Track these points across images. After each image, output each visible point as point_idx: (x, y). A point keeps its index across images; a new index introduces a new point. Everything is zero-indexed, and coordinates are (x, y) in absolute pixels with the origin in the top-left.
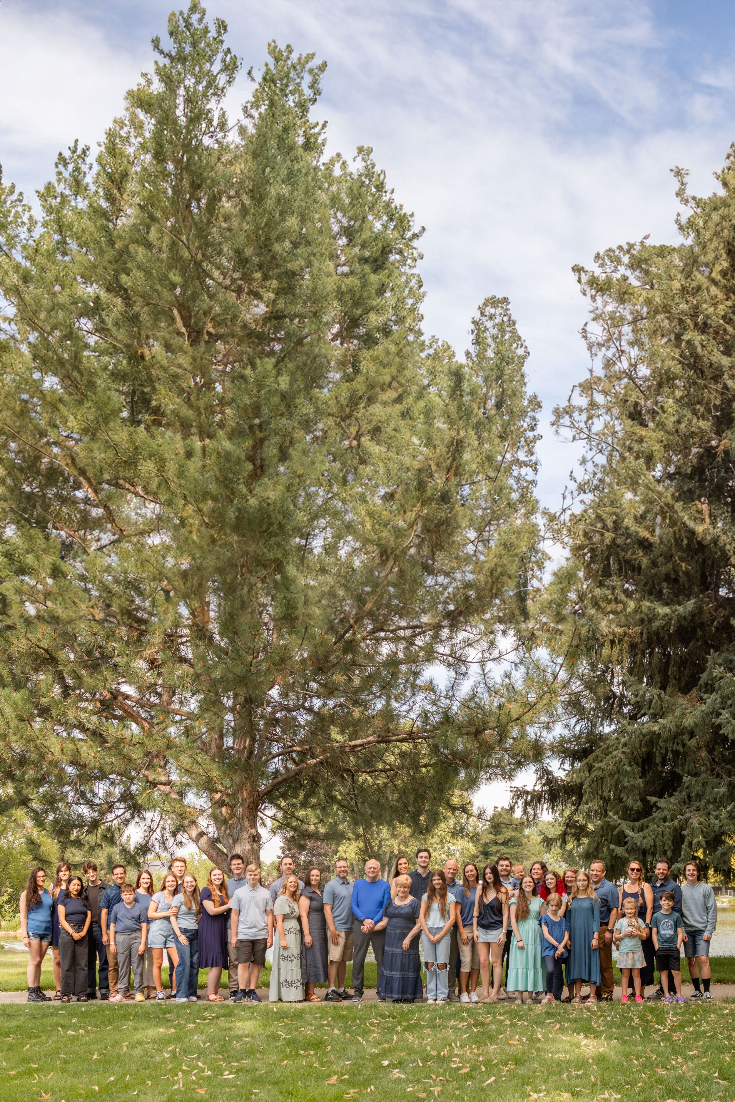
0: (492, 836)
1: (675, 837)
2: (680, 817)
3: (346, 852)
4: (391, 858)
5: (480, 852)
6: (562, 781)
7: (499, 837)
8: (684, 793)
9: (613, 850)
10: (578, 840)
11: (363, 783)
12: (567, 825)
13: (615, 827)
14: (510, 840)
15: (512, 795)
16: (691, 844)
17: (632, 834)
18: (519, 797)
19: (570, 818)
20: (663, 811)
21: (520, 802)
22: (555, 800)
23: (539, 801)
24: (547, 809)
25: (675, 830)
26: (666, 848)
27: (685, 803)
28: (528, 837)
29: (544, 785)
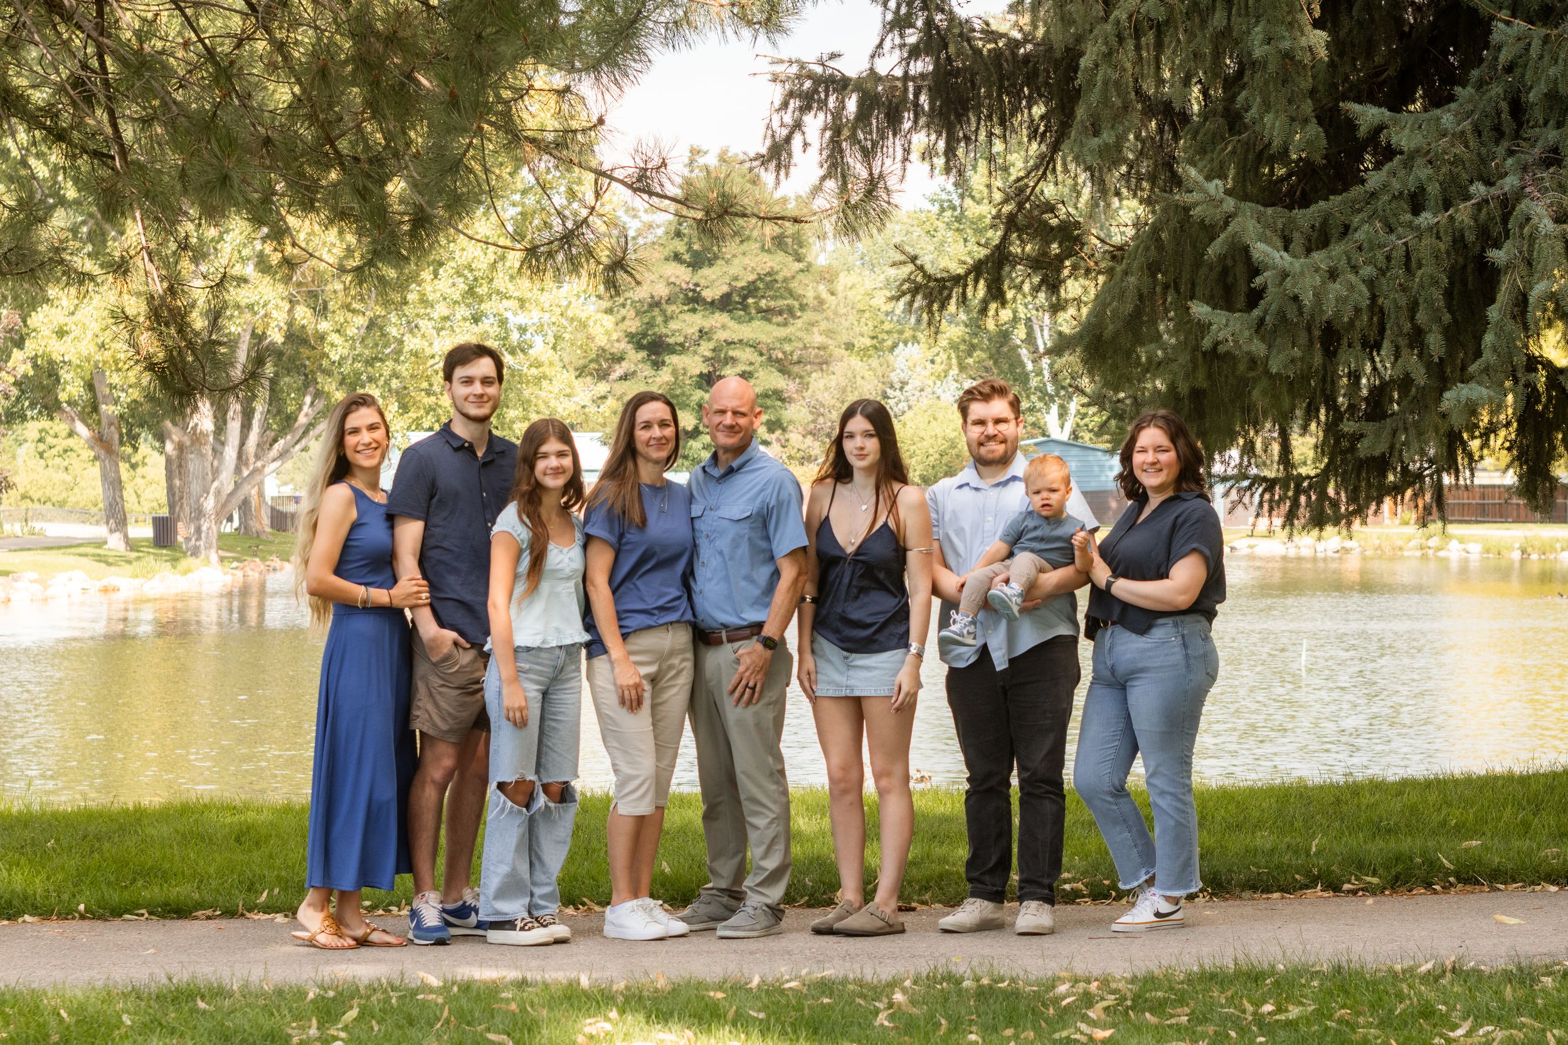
0: (681, 274)
1: (1456, 275)
2: (1478, 189)
3: (61, 333)
4: (259, 361)
5: (631, 337)
6: (991, 35)
7: (707, 273)
8: (1496, 90)
9: (1203, 327)
10: (1053, 285)
11: (141, 36)
12: (1011, 223)
13: (1210, 231)
14: (751, 290)
15: (777, 93)
16: (1522, 302)
17: (1279, 258)
18: (809, 102)
19: (1019, 193)
20: (1408, 164)
21: (815, 123)
22: (961, 117)
23: (893, 119)
24: (928, 154)
25: (1459, 241)
26: (1421, 317)
27: (1499, 133)
28: (828, 277)
29: (915, 52)
